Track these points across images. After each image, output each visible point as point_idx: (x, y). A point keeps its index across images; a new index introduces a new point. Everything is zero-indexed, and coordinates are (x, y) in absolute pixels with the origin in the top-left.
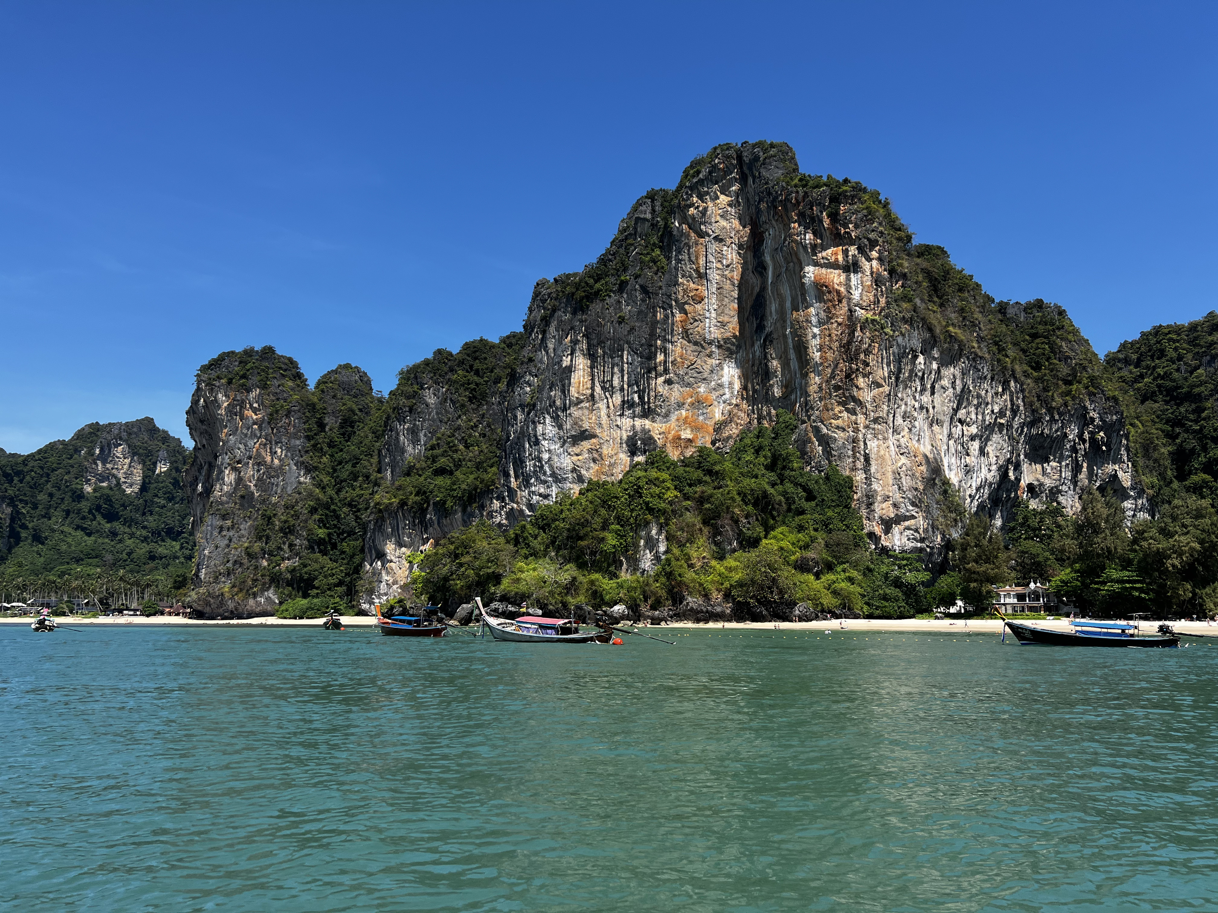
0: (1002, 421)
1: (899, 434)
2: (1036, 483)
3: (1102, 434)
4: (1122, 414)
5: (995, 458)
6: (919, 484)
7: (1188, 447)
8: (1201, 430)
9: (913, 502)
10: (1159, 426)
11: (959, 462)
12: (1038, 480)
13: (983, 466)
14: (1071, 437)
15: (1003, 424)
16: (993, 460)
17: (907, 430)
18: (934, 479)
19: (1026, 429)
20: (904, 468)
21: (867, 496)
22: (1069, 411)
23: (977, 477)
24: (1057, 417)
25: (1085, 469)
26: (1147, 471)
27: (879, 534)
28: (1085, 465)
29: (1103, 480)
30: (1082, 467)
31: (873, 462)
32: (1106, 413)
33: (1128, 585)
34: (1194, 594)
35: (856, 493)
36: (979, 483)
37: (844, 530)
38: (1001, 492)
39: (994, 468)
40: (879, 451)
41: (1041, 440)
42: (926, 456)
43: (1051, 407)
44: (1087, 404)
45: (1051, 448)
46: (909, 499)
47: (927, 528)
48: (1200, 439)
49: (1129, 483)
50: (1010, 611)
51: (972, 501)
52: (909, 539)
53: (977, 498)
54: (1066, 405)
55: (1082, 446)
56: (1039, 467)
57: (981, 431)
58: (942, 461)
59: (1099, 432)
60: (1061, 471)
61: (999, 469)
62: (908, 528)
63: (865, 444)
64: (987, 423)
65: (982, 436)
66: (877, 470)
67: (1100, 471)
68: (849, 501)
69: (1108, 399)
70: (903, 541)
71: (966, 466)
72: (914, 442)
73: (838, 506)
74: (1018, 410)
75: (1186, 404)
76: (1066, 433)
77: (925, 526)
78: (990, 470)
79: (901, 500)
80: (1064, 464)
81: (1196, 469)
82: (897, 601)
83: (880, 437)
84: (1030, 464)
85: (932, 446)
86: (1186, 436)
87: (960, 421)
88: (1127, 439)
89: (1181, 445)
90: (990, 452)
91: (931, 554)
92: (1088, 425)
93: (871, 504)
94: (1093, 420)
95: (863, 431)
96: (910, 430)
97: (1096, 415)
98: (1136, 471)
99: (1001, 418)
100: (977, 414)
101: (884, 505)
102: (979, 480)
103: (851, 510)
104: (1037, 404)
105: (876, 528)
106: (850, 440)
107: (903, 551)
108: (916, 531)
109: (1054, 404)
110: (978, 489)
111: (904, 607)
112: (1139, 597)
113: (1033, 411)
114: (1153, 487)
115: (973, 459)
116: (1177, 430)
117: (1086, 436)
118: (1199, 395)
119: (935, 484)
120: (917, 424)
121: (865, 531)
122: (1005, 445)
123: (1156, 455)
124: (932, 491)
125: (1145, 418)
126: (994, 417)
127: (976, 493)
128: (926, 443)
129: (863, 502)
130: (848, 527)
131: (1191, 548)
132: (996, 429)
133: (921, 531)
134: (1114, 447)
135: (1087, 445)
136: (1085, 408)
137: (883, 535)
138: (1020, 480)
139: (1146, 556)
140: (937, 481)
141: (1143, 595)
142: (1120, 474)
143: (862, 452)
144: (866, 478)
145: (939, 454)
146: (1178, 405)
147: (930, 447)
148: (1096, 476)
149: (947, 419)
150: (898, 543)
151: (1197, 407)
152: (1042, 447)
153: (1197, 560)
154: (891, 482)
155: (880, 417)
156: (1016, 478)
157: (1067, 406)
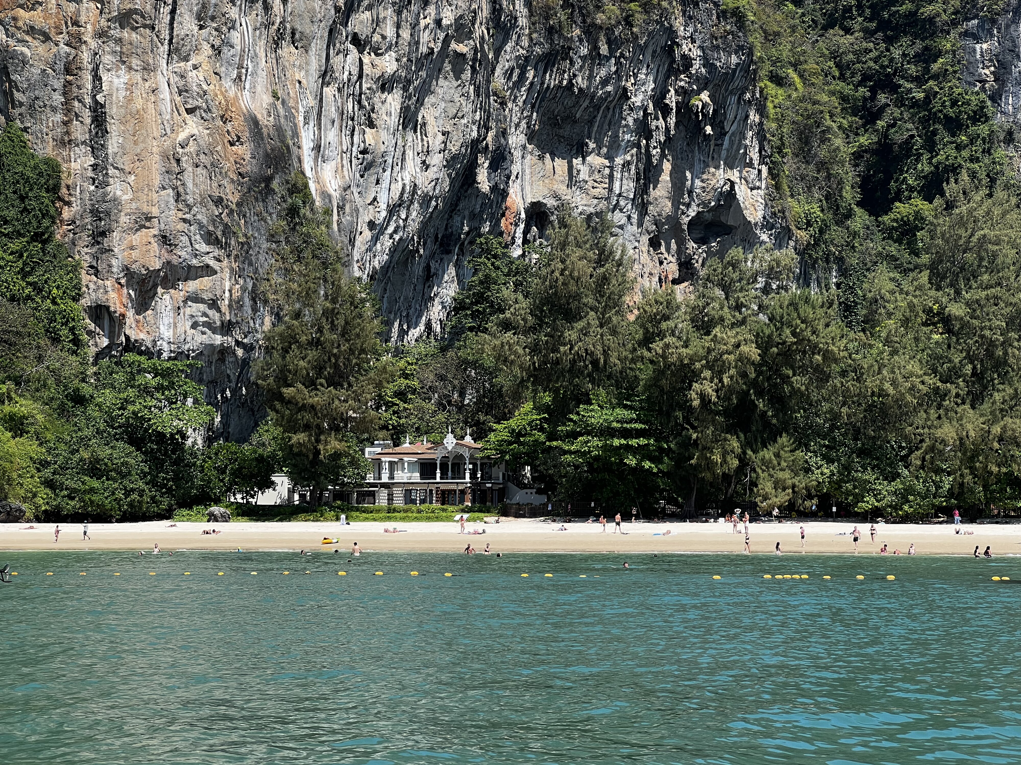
0: (462, 48)
1: (186, 59)
2: (551, 202)
3: (705, 96)
4: (751, 53)
5: (440, 138)
6: (229, 188)
7: (898, 137)
8: (927, 100)
9: (209, 233)
10: (840, 86)
11: (346, 141)
12: (557, 197)
13: (410, 154)
14: (637, 100)
15: (463, 55)
16: (436, 142)
17: (206, 50)
18: (268, 180)
19: (530, 74)
20: (192, 148)
21: (96, 214)
22: (636, 38)
23: (393, 180)
24: (604, 49)
25: (665, 177)
26: (800, 187)
27: (120, 310)
28: (667, 166)
29: (704, 204)
30: (659, 169)
31: (113, 127)
32: (717, 47)
33: (616, 442)
34: (744, 462)
35: (69, 204)
36: (395, 194)
37: (29, 297)
38: (457, 219)
39: (436, 160)
40: (129, 100)
41: (569, 102)
42: (254, 122)
43: (594, 25)
44: (679, 24)
45: (591, 122)
46: (201, 226)
47: (240, 300)
48: (925, 122)
49: (760, 214)
50: (399, 502)
51: (375, 239)
52: (195, 326)
53: (391, 229)
54: (628, 21)
55: (661, 121)
56: (561, 165)
57: (408, 69)
58: (296, 134)
59: (699, 93)
60: (611, 177)
61: (450, 163)
62: (195, 298)
63: (97, 78)
64: (423, 49)
65: (409, 82)
66: (122, 146)
67: (698, 183)
68: (46, 223)
69: (723, 15)
70: (180, 330)
71: (364, 152)
72: (227, 84)
73: (20, 235)
74: (514, 25)
75: (905, 41)
76: (625, 90)
77: (236, 294)
78: (426, 166)
79: (181, 226)
80: (619, 160)
81: (911, 189)
82: (124, 476)
83: (135, 62)
84: (541, 158)
85: (275, 96)
86: (897, 113)
87: (356, 40)
88: (762, 111)
89: (886, 135)
90: (430, 120)
91: (245, 363)
92: (677, 73)
93: (103, 234)
94: (687, 61)
95: (93, 44)
96: (217, 51)
97: (696, 53)
98: (777, 187)
99: (459, 41)
100: (398, 26)
101: (137, 238)
102: (397, 188)
103: (50, 247)
104: (562, 15)
105: (113, 295)
106: (60, 66)
107: (180, 355)
108: (214, 304)
109: (600, 18)
110: (392, 210)
111: (141, 493)
112: (639, 469)
113: (551, 31)
114: (809, 224)
115: (384, 135)
116: (882, 98)
117: (672, 99)
118: (931, 20)
119: (269, 191)
120: (235, 37)
121: (85, 302)
122: (468, 108)
123: (823, 153)
124: (260, 206)
125: (811, 66)
126: (442, 36)
127: (388, 220)
128: (259, 88)
129: (84, 228)
130: (40, 291)
131: (740, 359)
132: (447, 67)
133: (224, 305)
134: (731, 128)
135: (672, 120)
136: (671, 32)
137: (130, 314)
138: (504, 194)
139: (660, 373)
140: (275, 185)
141: (647, 464)
142: (742, 192)
143: (88, 100)
144: (95, 167)
145: (290, 117)
146: (890, 41)
147: (267, 99)
148: (690, 192)
149: (322, 32)
150: (166, 333)
151: (926, 48)
152: (570, 119)
153: (754, 384)
154: (157, 180)
155: (135, 12)
156: (494, 188)
157: (629, 24)
